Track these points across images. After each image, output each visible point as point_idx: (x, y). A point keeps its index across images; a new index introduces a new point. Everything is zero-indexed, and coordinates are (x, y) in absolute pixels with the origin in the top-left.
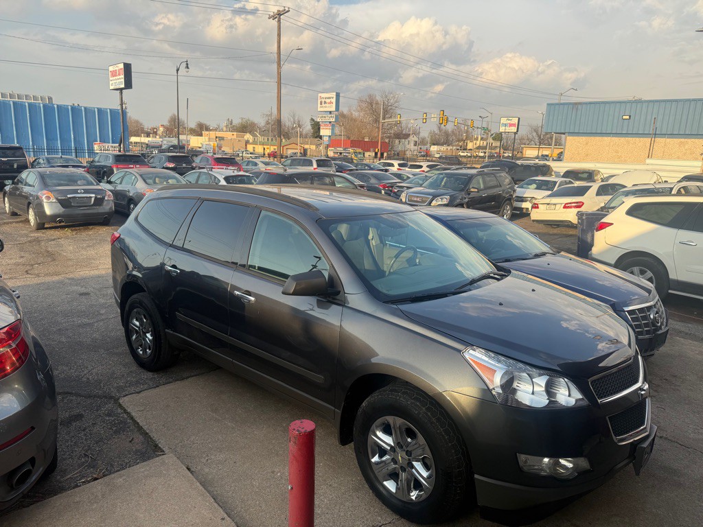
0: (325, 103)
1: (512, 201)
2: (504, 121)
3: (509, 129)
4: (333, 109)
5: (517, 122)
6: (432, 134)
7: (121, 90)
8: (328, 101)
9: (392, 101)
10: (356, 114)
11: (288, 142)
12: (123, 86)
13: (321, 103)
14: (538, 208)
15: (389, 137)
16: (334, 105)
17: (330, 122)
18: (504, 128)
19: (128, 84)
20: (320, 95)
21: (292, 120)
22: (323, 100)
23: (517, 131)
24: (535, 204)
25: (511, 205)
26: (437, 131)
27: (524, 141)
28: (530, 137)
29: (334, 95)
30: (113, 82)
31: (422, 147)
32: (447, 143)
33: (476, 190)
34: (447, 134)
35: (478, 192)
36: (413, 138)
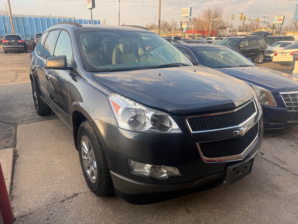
0: (185, 12)
1: (264, 53)
2: (276, 18)
3: (278, 22)
4: (189, 15)
5: (283, 18)
6: (239, 27)
7: (91, 9)
8: (186, 11)
9: (219, 11)
10: (202, 19)
11: (170, 33)
12: (91, 7)
13: (183, 13)
14: (276, 55)
15: (217, 29)
16: (189, 13)
17: (187, 22)
18: (275, 22)
19: (94, 6)
20: (182, 9)
21: (172, 23)
22: (184, 11)
23: (283, 23)
24: (275, 53)
25: (264, 55)
26: (242, 26)
27: (288, 29)
28: (291, 27)
29: (189, 8)
30: (88, 5)
31: (233, 33)
32: (246, 31)
33: (243, 46)
34: (247, 27)
35: (244, 47)
36: (229, 29)
